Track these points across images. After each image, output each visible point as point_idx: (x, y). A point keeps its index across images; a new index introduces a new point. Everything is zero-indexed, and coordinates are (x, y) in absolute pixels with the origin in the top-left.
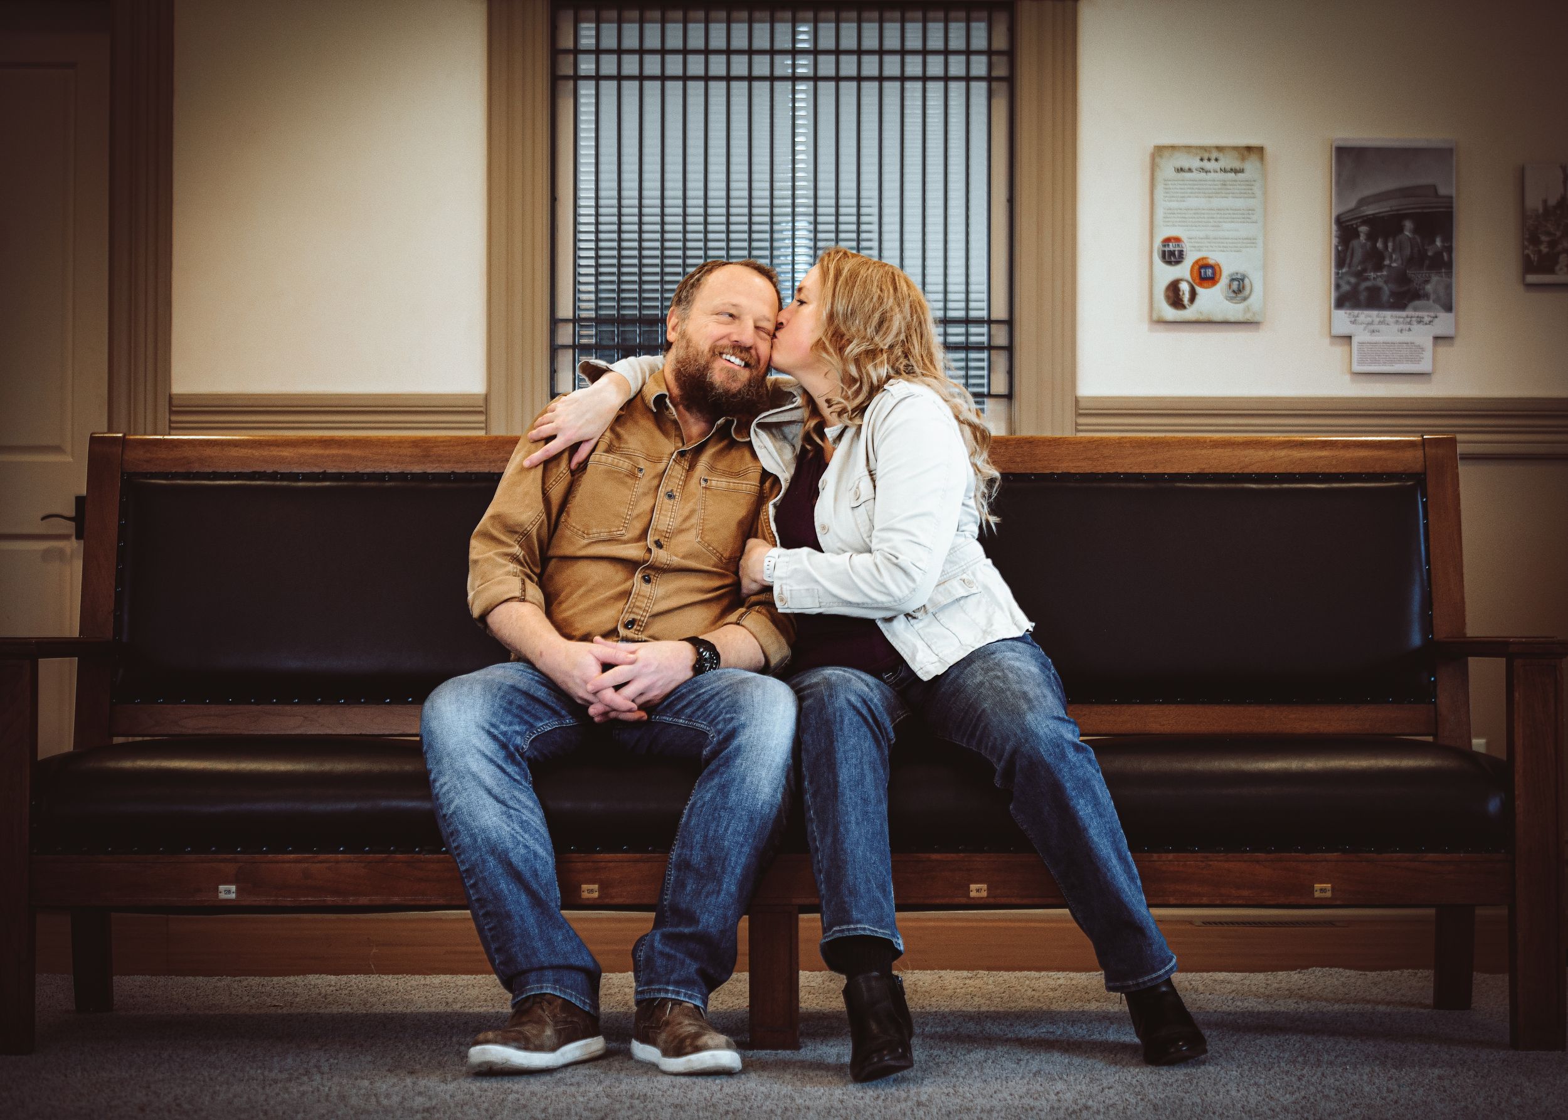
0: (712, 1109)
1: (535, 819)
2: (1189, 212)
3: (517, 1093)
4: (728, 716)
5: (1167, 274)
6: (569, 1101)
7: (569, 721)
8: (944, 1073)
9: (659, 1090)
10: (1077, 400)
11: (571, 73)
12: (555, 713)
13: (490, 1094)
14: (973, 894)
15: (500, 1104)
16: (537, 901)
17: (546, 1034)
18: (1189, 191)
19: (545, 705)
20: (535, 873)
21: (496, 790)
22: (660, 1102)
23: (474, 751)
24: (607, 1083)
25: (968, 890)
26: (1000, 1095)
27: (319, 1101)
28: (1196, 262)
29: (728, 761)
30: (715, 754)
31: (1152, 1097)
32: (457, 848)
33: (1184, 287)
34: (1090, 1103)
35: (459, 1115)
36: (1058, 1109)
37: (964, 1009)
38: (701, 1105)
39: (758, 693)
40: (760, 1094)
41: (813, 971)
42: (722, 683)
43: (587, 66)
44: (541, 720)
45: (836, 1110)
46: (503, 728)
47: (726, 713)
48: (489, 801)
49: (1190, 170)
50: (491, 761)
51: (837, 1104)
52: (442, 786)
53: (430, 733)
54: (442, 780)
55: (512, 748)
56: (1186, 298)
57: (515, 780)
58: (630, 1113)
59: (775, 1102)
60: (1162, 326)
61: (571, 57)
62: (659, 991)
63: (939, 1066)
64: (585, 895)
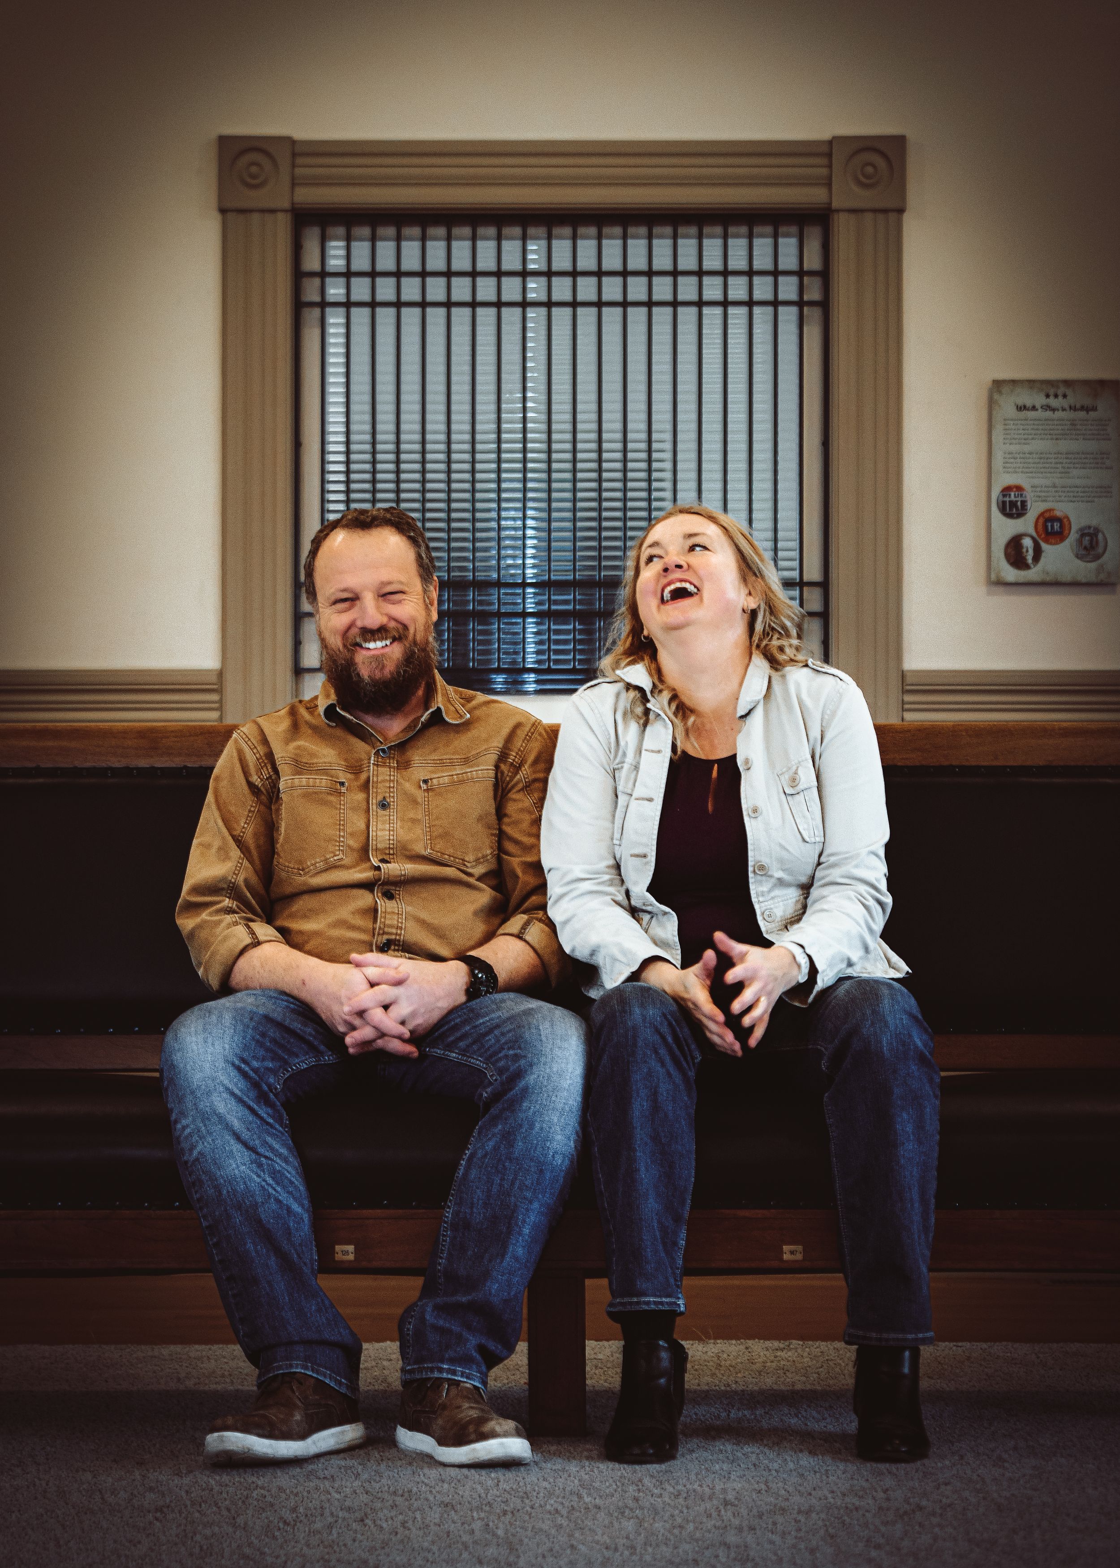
0: (487, 1508)
1: (290, 1169)
2: (1034, 456)
3: (263, 1488)
4: (511, 1052)
5: (1006, 528)
6: (323, 1498)
7: (328, 1058)
8: (755, 1465)
9: (426, 1485)
10: (903, 675)
11: (317, 299)
12: (312, 1048)
13: (231, 1490)
14: (786, 1257)
15: (243, 1502)
16: (288, 1266)
17: (295, 1418)
18: (1033, 432)
19: (301, 1038)
20: (288, 1232)
21: (246, 1135)
22: (427, 1500)
23: (221, 1089)
24: (365, 1476)
25: (781, 1252)
26: (819, 1493)
27: (36, 1498)
28: (1042, 514)
29: (514, 1105)
30: (497, 1097)
31: (995, 1495)
32: (199, 1200)
33: (1027, 542)
34: (924, 1503)
35: (197, 1515)
36: (888, 1509)
37: (775, 1387)
38: (475, 1504)
39: (545, 1028)
40: (542, 1491)
41: (601, 1340)
42: (503, 1014)
43: (335, 291)
44: (297, 1056)
45: (631, 1509)
46: (255, 1064)
47: (509, 1049)
48: (236, 1147)
49: (1034, 408)
50: (240, 1100)
51: (630, 1503)
52: (184, 1128)
53: (173, 1066)
54: (184, 1122)
55: (265, 1088)
56: (1030, 559)
57: (268, 1123)
58: (393, 1513)
59: (560, 1500)
60: (1001, 589)
61: (317, 281)
62: (432, 1370)
63: (748, 1457)
64: (339, 1257)
